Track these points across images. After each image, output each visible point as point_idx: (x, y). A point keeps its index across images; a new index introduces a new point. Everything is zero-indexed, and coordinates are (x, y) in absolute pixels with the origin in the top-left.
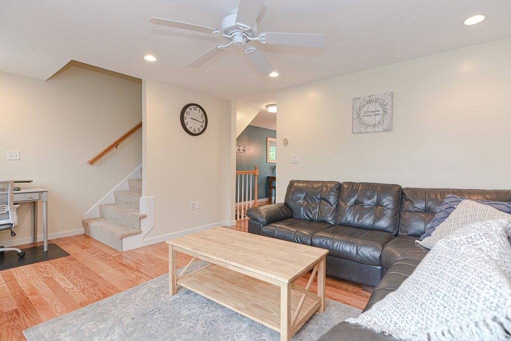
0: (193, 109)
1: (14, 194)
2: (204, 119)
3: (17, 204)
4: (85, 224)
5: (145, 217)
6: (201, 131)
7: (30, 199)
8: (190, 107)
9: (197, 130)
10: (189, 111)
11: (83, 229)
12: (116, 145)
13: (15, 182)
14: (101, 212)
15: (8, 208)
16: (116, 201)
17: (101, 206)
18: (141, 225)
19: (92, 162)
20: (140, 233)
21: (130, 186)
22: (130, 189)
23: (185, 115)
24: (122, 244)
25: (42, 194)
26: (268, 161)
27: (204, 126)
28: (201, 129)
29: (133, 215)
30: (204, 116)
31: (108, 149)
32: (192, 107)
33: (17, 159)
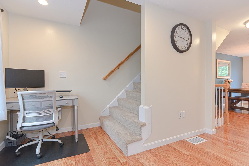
0: (180, 28)
1: (56, 100)
2: (189, 37)
3: (59, 107)
4: (101, 120)
5: (144, 125)
6: (186, 48)
7: (67, 104)
8: (179, 27)
9: (183, 47)
10: (177, 30)
11: (100, 123)
12: (118, 67)
13: (56, 92)
14: (110, 112)
15: (53, 111)
16: (119, 105)
17: (110, 108)
18: (142, 132)
19: (105, 79)
20: (141, 139)
21: (127, 95)
22: (127, 96)
23: (175, 34)
24: (127, 150)
25: (74, 100)
26: (218, 77)
27: (189, 44)
28: (187, 47)
29: (134, 121)
30: (189, 35)
31: (114, 70)
32: (180, 27)
33: (64, 77)
